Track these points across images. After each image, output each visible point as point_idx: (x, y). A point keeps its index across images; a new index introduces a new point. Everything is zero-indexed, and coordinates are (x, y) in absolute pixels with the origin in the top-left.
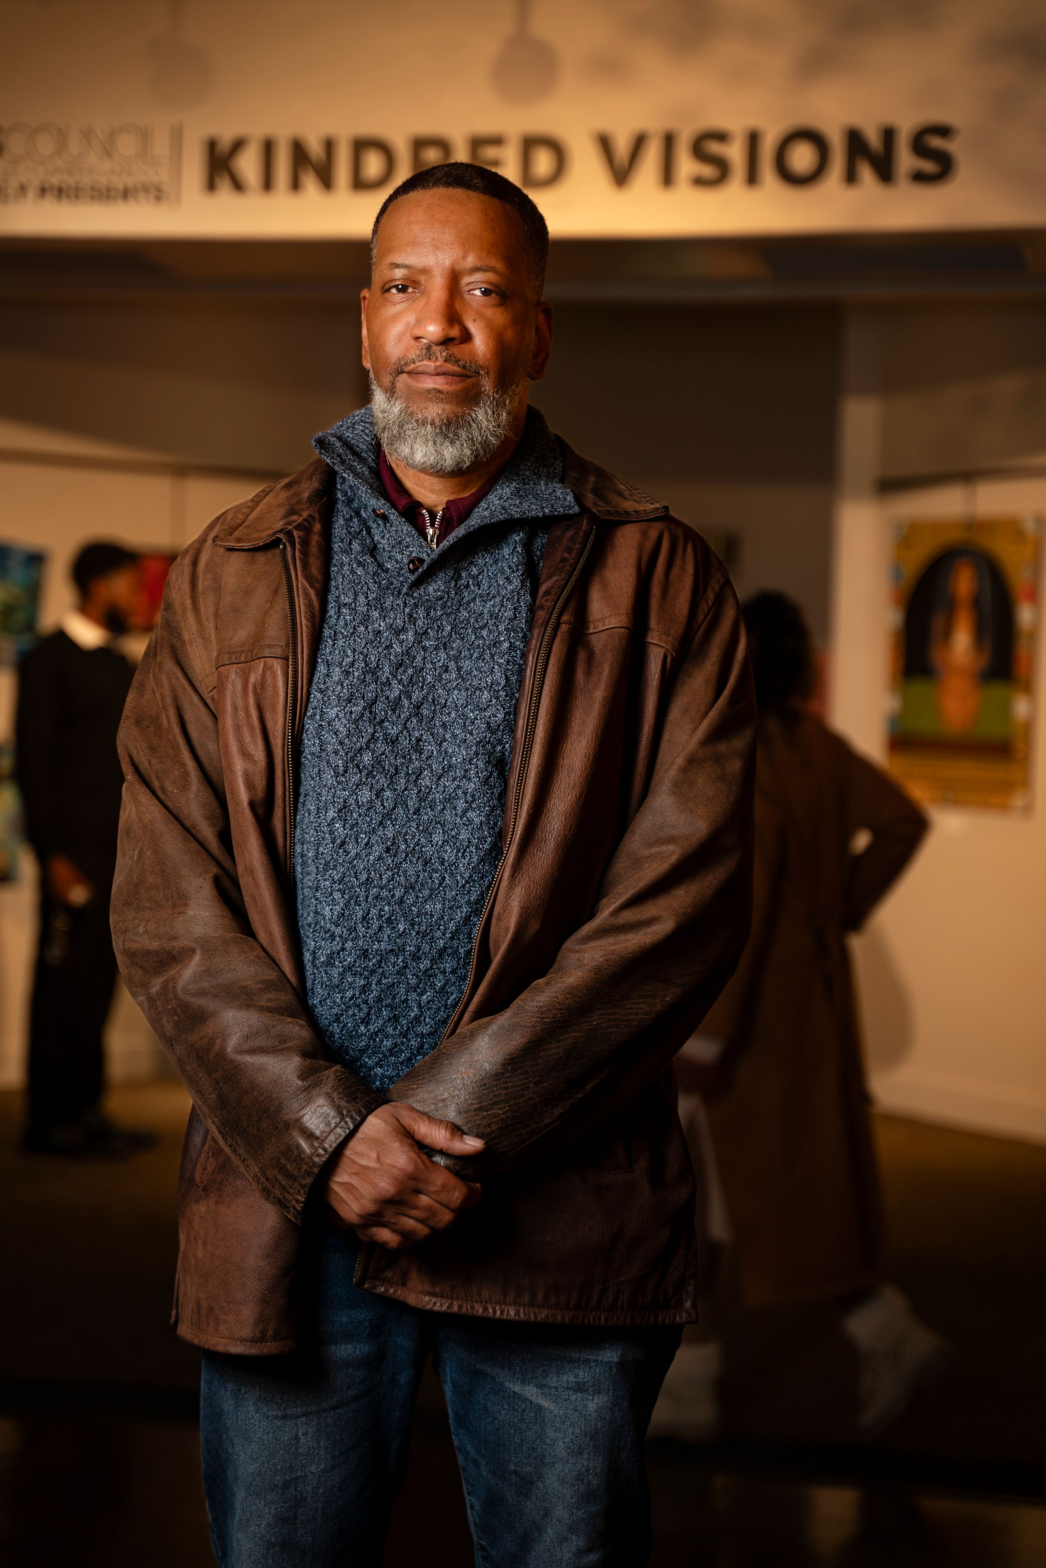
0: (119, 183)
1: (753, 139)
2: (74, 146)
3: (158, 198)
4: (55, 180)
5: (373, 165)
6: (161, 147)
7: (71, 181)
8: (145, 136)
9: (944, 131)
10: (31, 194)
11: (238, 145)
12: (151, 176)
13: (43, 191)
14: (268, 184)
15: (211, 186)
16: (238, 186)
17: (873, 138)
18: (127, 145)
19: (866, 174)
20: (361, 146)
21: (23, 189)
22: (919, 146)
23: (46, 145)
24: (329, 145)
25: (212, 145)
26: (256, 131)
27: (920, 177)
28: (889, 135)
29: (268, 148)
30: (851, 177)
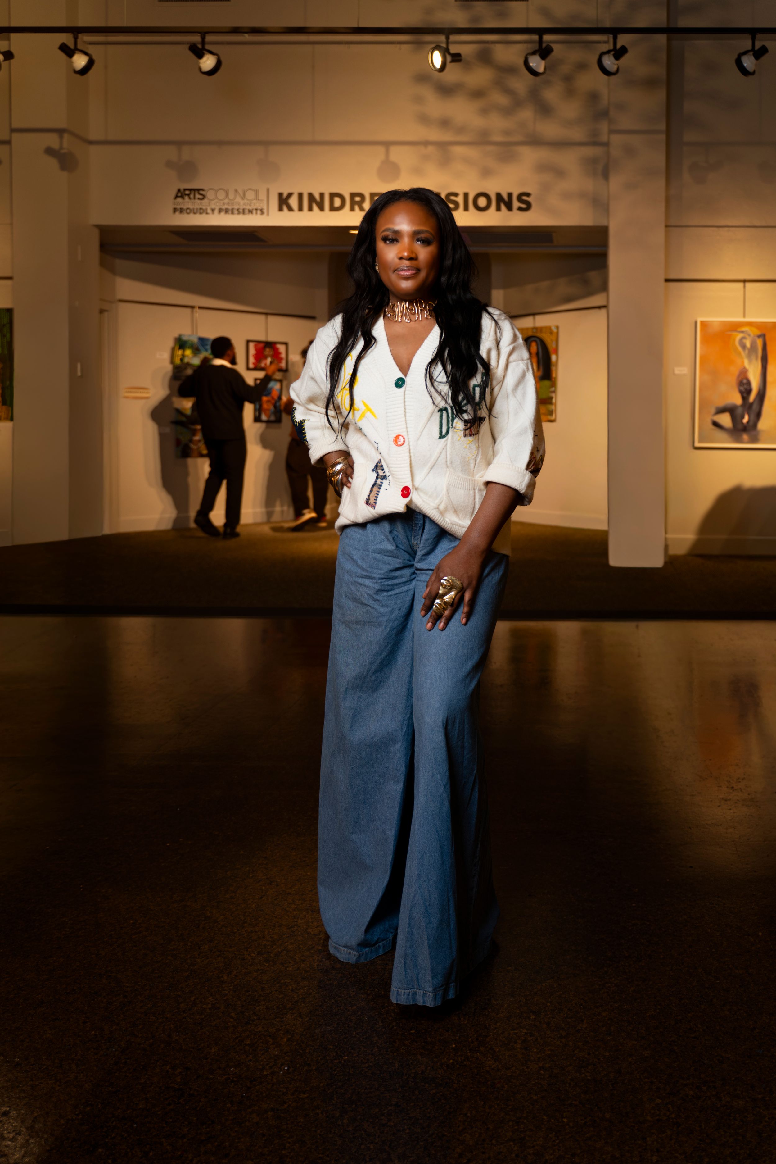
0: (248, 207)
1: (466, 195)
2: (231, 196)
3: (262, 213)
4: (224, 207)
5: (337, 202)
6: (263, 196)
7: (230, 208)
8: (257, 192)
9: (528, 195)
10: (216, 211)
11: (290, 195)
12: (258, 206)
13: (220, 210)
14: (301, 209)
15: (281, 209)
16: (290, 209)
17: (505, 197)
18: (250, 195)
19: (503, 207)
20: (332, 196)
21: (213, 210)
22: (520, 198)
23: (221, 195)
24: (322, 195)
25: (280, 195)
26: (296, 191)
27: (520, 209)
28: (510, 195)
29: (300, 196)
30: (498, 209)
